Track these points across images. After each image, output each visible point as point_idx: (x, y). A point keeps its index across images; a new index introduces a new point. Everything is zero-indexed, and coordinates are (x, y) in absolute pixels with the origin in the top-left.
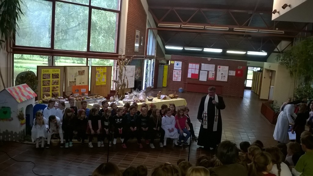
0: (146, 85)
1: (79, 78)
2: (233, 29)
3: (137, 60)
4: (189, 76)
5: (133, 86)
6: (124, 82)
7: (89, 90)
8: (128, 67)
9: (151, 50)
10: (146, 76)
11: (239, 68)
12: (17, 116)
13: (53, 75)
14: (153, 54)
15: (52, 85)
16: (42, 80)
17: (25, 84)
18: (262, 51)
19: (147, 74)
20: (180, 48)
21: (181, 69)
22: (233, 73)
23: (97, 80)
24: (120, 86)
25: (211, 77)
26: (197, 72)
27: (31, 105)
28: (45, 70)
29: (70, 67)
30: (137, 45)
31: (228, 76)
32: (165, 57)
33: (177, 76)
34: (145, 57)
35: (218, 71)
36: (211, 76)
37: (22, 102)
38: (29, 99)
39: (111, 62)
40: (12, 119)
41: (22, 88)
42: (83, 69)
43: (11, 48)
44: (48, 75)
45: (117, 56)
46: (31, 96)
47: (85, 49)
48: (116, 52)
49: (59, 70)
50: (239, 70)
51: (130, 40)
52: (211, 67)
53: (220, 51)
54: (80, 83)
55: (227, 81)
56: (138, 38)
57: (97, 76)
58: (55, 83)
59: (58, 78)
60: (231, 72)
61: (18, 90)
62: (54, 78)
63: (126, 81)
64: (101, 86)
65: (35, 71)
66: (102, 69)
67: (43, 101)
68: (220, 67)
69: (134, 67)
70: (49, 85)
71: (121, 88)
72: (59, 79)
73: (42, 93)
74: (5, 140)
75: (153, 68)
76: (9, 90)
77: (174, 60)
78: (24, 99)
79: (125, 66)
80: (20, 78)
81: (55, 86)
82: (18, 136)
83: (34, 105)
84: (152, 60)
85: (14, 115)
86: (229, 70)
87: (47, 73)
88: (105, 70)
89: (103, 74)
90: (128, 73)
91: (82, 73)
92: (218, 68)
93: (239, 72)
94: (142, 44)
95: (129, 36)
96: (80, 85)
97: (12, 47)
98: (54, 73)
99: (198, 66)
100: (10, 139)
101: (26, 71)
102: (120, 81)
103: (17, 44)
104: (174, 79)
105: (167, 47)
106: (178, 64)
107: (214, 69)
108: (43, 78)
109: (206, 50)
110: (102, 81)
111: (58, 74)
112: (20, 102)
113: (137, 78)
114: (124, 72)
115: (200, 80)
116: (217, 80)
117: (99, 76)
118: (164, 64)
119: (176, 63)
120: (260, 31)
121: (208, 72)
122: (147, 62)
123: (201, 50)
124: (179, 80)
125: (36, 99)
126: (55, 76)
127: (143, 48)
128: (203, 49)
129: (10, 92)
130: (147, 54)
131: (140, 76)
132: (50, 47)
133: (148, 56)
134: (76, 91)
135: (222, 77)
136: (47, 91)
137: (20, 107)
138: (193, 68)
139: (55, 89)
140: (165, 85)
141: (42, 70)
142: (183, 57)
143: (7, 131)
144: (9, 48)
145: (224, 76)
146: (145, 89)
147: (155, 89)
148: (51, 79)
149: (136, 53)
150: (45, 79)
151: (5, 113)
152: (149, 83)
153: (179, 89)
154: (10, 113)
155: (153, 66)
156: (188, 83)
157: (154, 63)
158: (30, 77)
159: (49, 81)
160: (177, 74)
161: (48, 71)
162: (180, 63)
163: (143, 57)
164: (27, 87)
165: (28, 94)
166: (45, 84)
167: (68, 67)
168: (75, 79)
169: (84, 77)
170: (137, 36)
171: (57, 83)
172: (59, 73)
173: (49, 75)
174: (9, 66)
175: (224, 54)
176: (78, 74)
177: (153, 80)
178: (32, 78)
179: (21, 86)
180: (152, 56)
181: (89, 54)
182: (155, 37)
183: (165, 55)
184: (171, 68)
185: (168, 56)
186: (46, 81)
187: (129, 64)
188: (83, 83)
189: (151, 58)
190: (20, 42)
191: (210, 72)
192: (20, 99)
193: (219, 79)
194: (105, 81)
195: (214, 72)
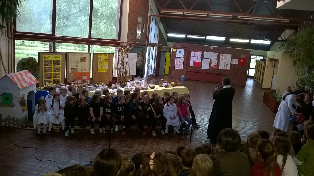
0: (148, 72)
1: (80, 65)
2: (237, 16)
3: (139, 47)
4: (192, 64)
5: (135, 74)
6: (126, 69)
7: (91, 77)
8: (130, 54)
9: (153, 37)
10: (148, 64)
11: (242, 56)
12: (19, 102)
13: (54, 61)
14: (156, 42)
15: (54, 71)
16: (44, 66)
17: (27, 70)
18: (266, 39)
19: (149, 62)
20: (183, 36)
21: (183, 57)
22: (236, 62)
23: (99, 67)
24: (122, 74)
25: (214, 66)
26: (199, 61)
27: (33, 91)
28: (46, 56)
29: (71, 54)
30: (139, 32)
31: (231, 64)
32: (168, 45)
33: (179, 64)
34: (147, 45)
35: (221, 59)
36: (213, 64)
37: (24, 88)
38: (31, 85)
39: (113, 49)
40: (14, 105)
41: (24, 74)
42: (84, 56)
43: (12, 34)
44: (49, 61)
45: (119, 43)
46: (33, 83)
47: (86, 36)
48: (118, 39)
49: (61, 56)
50: (242, 59)
51: (132, 27)
52: (214, 56)
53: (223, 39)
54: (82, 70)
55: (229, 69)
56: (140, 24)
57: (98, 63)
58: (56, 69)
59: (60, 64)
60: (233, 61)
61: (19, 76)
62: (55, 65)
63: (127, 69)
64: (103, 73)
65: (36, 58)
66: (104, 56)
67: (44, 87)
68: (222, 56)
69: (136, 54)
70: (51, 72)
71: (123, 76)
72: (61, 66)
73: (44, 80)
74: (7, 126)
75: (155, 56)
76: (11, 76)
77: (176, 48)
78: (25, 85)
79: (127, 53)
80: (21, 64)
81: (57, 73)
82: (20, 122)
83: (36, 91)
84: (154, 47)
85: (16, 101)
86: (232, 58)
87: (48, 59)
88: (107, 57)
89: (104, 62)
90: (130, 60)
91: (83, 60)
92: (221, 56)
93: (242, 61)
94: (144, 32)
95: (131, 22)
96: (82, 72)
97: (12, 32)
98: (55, 59)
99: (200, 54)
100: (12, 125)
101: (27, 57)
102: (122, 69)
103: (18, 30)
104: (176, 67)
105: (170, 35)
106: (180, 52)
107: (216, 58)
108: (45, 65)
109: (209, 38)
110: (103, 68)
111: (60, 61)
112: (21, 88)
113: (139, 66)
114: (125, 59)
115: (202, 68)
116: (220, 68)
117: (101, 63)
118: (166, 52)
119: (178, 50)
120: (264, 19)
121: (211, 60)
122: (150, 50)
123: (204, 38)
124: (181, 68)
125: (38, 85)
126: (57, 62)
127: (146, 35)
128: (206, 37)
129: (11, 78)
130: (149, 42)
131: (142, 64)
132: (51, 33)
133: (150, 43)
134: (77, 77)
135: (224, 65)
136: (49, 78)
137: (21, 93)
138: (195, 57)
139: (56, 76)
140: (167, 72)
141: (44, 56)
142: (185, 45)
143: (9, 117)
144: (10, 34)
145: (227, 65)
146: (147, 76)
147: (157, 76)
148: (52, 66)
149: (138, 40)
150: (46, 65)
151: (7, 99)
152: (151, 71)
153: (181, 78)
154: (12, 99)
155: (155, 54)
156: (190, 72)
157: (156, 50)
158: (31, 63)
159: (51, 67)
160: (179, 62)
161: (49, 57)
162: (183, 51)
163: (145, 45)
164: (28, 73)
165: (30, 80)
166: (46, 70)
167: (69, 54)
168: (77, 66)
169: (86, 64)
170: (140, 23)
171: (59, 70)
172: (60, 59)
173: (51, 62)
174: (10, 52)
175: (227, 43)
176: (79, 61)
177: (155, 67)
178: (34, 64)
179: (22, 72)
180: (154, 43)
181: (91, 41)
182: (157, 24)
183: (168, 43)
184: (174, 55)
185: (171, 44)
186: (47, 67)
187: (131, 52)
188: (85, 70)
189: (153, 45)
190: (21, 27)
191: (212, 60)
192: (21, 85)
193: (221, 67)
194: (107, 68)
195: (216, 61)
